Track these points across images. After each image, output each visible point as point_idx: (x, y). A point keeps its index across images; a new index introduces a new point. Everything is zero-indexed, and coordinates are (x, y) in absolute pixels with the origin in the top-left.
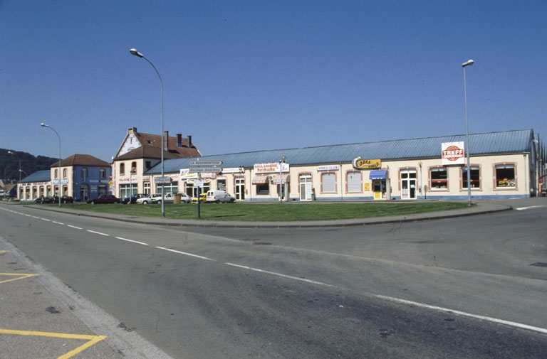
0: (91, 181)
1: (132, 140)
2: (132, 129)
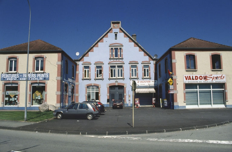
1: (116, 35)
2: (118, 23)
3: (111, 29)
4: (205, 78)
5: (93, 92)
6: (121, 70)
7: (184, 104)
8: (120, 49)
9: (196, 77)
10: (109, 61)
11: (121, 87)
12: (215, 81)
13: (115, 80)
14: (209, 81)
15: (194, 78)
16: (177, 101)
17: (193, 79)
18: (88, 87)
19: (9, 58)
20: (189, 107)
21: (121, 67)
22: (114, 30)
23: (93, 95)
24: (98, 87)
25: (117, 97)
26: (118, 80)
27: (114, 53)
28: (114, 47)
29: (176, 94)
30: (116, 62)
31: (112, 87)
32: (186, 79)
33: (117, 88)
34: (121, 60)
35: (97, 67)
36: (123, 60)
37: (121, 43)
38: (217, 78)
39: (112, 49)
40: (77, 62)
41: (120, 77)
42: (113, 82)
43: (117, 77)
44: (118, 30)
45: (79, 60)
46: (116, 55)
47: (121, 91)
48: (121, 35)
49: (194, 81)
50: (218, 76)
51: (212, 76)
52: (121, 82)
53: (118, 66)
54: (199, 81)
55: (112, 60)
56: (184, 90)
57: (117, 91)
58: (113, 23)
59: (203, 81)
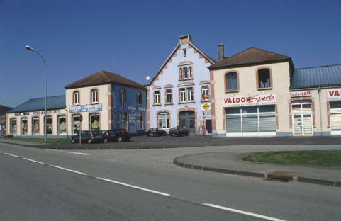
0: (129, 108)
1: (185, 52)
2: (186, 37)
3: (180, 46)
4: (249, 100)
5: (165, 118)
6: (192, 93)
7: (224, 132)
8: (190, 67)
9: (237, 99)
10: (179, 83)
11: (192, 112)
12: (261, 103)
13: (185, 105)
14: (254, 103)
15: (235, 100)
16: (215, 128)
17: (234, 102)
18: (159, 113)
19: (74, 92)
20: (229, 135)
21: (191, 88)
22: (183, 46)
23: (164, 122)
24: (168, 113)
25: (188, 124)
26: (188, 105)
27: (184, 74)
28: (182, 67)
29: (215, 120)
30: (186, 84)
31: (182, 113)
32: (226, 102)
33: (187, 114)
34: (190, 81)
35: (168, 91)
36: (194, 81)
37: (191, 61)
38: (264, 99)
39: (181, 69)
40: (148, 88)
41: (191, 101)
42: (182, 107)
43: (187, 101)
44: (186, 46)
45: (150, 85)
46: (186, 76)
47: (191, 116)
48: (190, 51)
49: (236, 105)
50: (266, 96)
51: (258, 97)
52: (191, 106)
53: (188, 89)
54: (241, 104)
55: (181, 82)
56: (224, 115)
57: (187, 117)
58: (181, 38)
59: (246, 104)
